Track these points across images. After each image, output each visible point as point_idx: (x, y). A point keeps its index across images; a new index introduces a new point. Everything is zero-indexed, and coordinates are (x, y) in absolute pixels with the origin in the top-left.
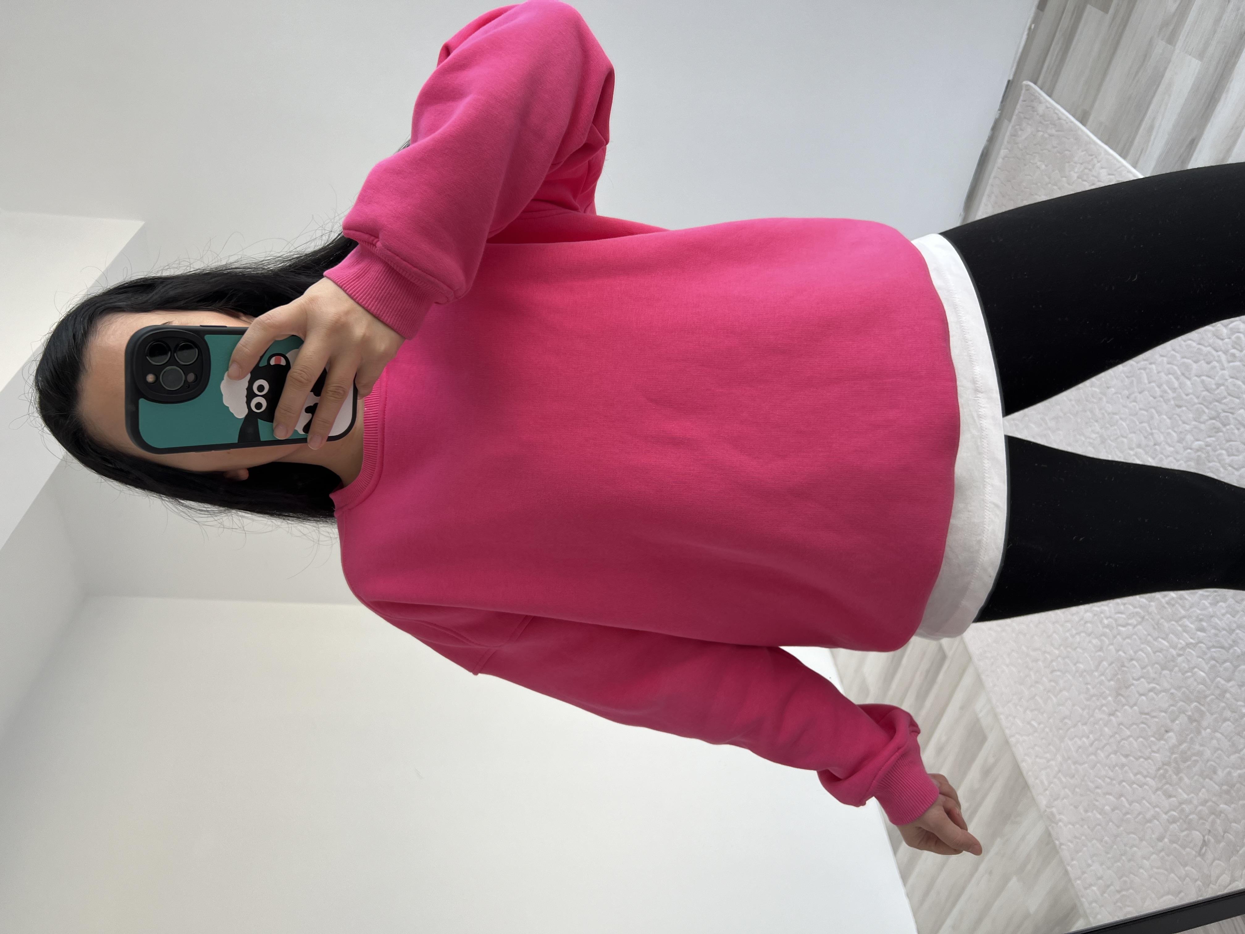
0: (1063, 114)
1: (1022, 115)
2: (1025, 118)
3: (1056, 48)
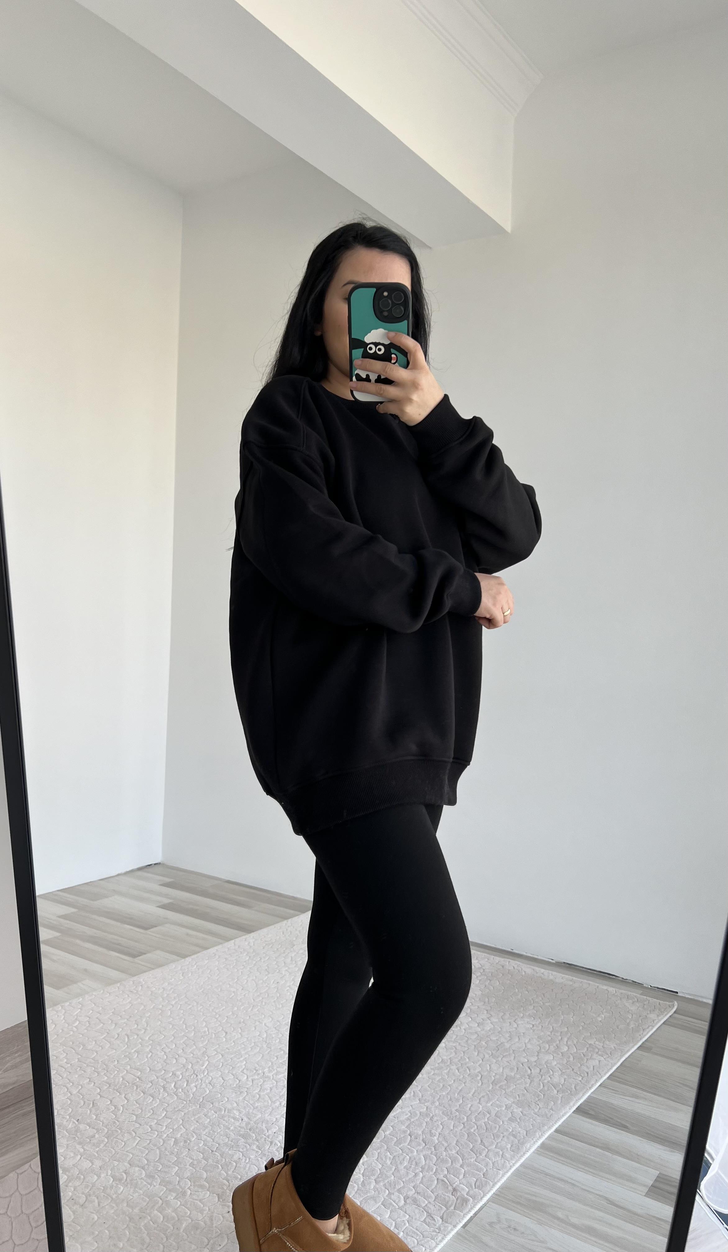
0: (649, 1032)
1: (646, 1003)
2: (644, 1005)
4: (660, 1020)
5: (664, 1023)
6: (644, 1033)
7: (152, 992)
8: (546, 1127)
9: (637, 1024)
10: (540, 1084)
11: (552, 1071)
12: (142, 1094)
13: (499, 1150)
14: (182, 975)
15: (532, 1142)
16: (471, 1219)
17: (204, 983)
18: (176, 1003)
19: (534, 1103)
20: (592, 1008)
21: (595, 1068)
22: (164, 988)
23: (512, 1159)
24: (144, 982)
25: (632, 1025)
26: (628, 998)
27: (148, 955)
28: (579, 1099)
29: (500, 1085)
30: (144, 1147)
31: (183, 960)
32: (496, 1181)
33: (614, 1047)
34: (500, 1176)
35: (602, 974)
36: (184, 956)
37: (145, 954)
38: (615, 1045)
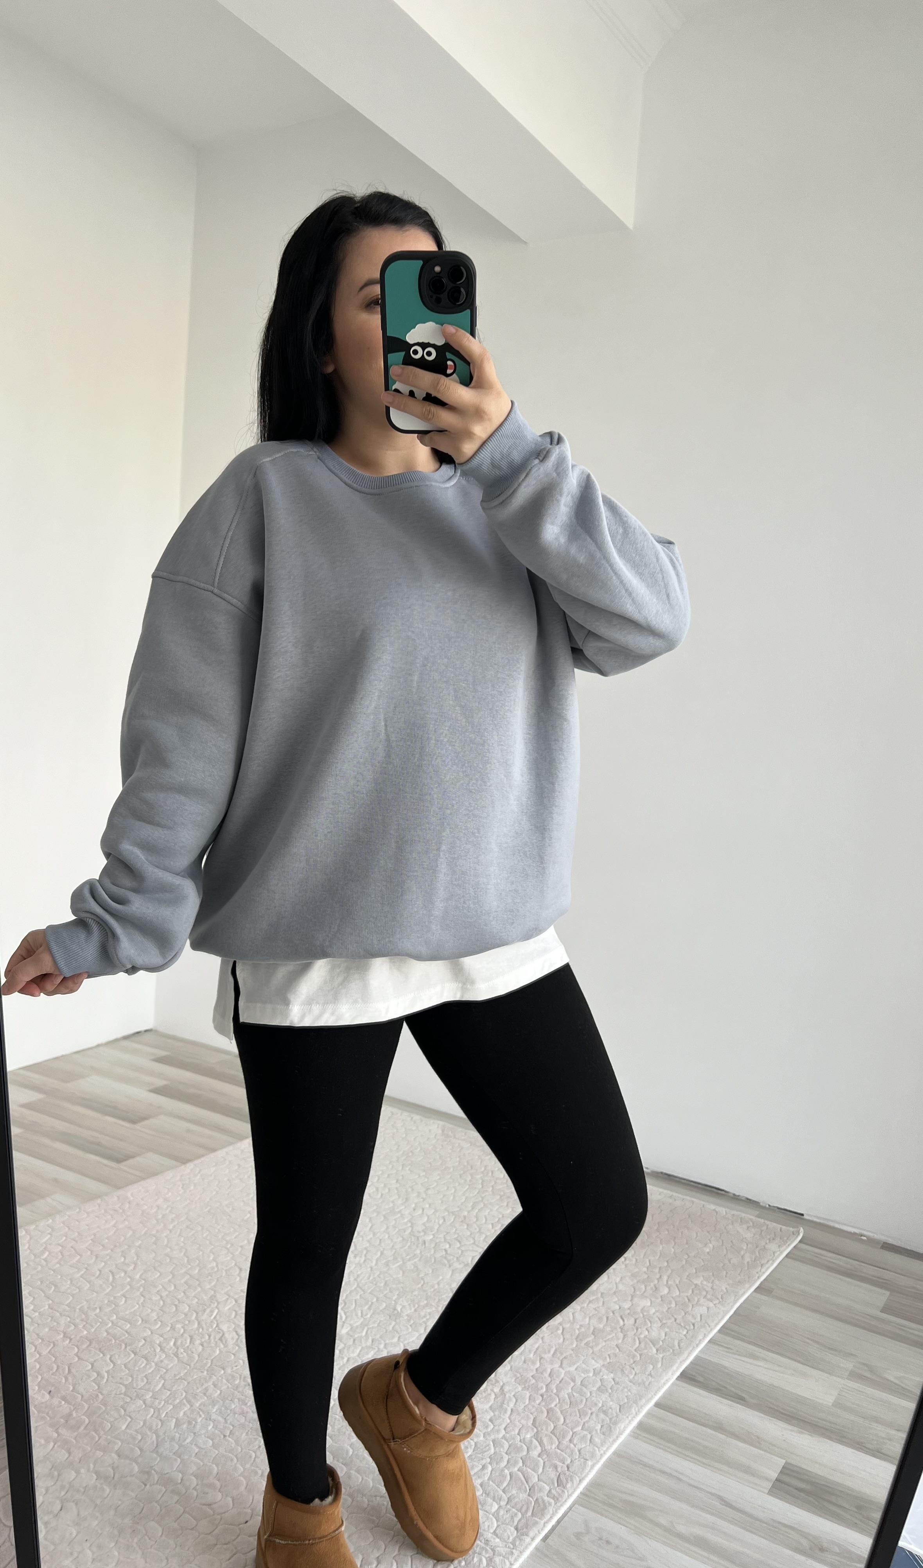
0: (768, 1268)
1: (765, 1228)
2: (762, 1231)
3: (841, 1261)
4: (781, 1253)
5: (787, 1256)
6: (763, 1270)
7: (143, 1212)
8: (644, 1401)
9: (754, 1257)
10: (634, 1339)
11: (651, 1322)
12: (133, 1355)
13: (585, 1432)
14: (182, 1188)
15: (627, 1421)
16: (553, 1528)
17: (211, 1199)
18: (174, 1227)
19: (628, 1367)
20: (697, 1234)
21: (703, 1318)
22: (158, 1207)
23: (602, 1445)
24: (132, 1198)
25: (747, 1259)
26: (741, 1221)
27: (138, 1159)
28: (684, 1361)
29: (584, 1342)
30: (136, 1431)
31: (183, 1167)
32: (583, 1476)
33: (726, 1289)
34: (588, 1468)
35: (708, 1188)
36: (184, 1161)
37: (133, 1157)
38: (727, 1287)
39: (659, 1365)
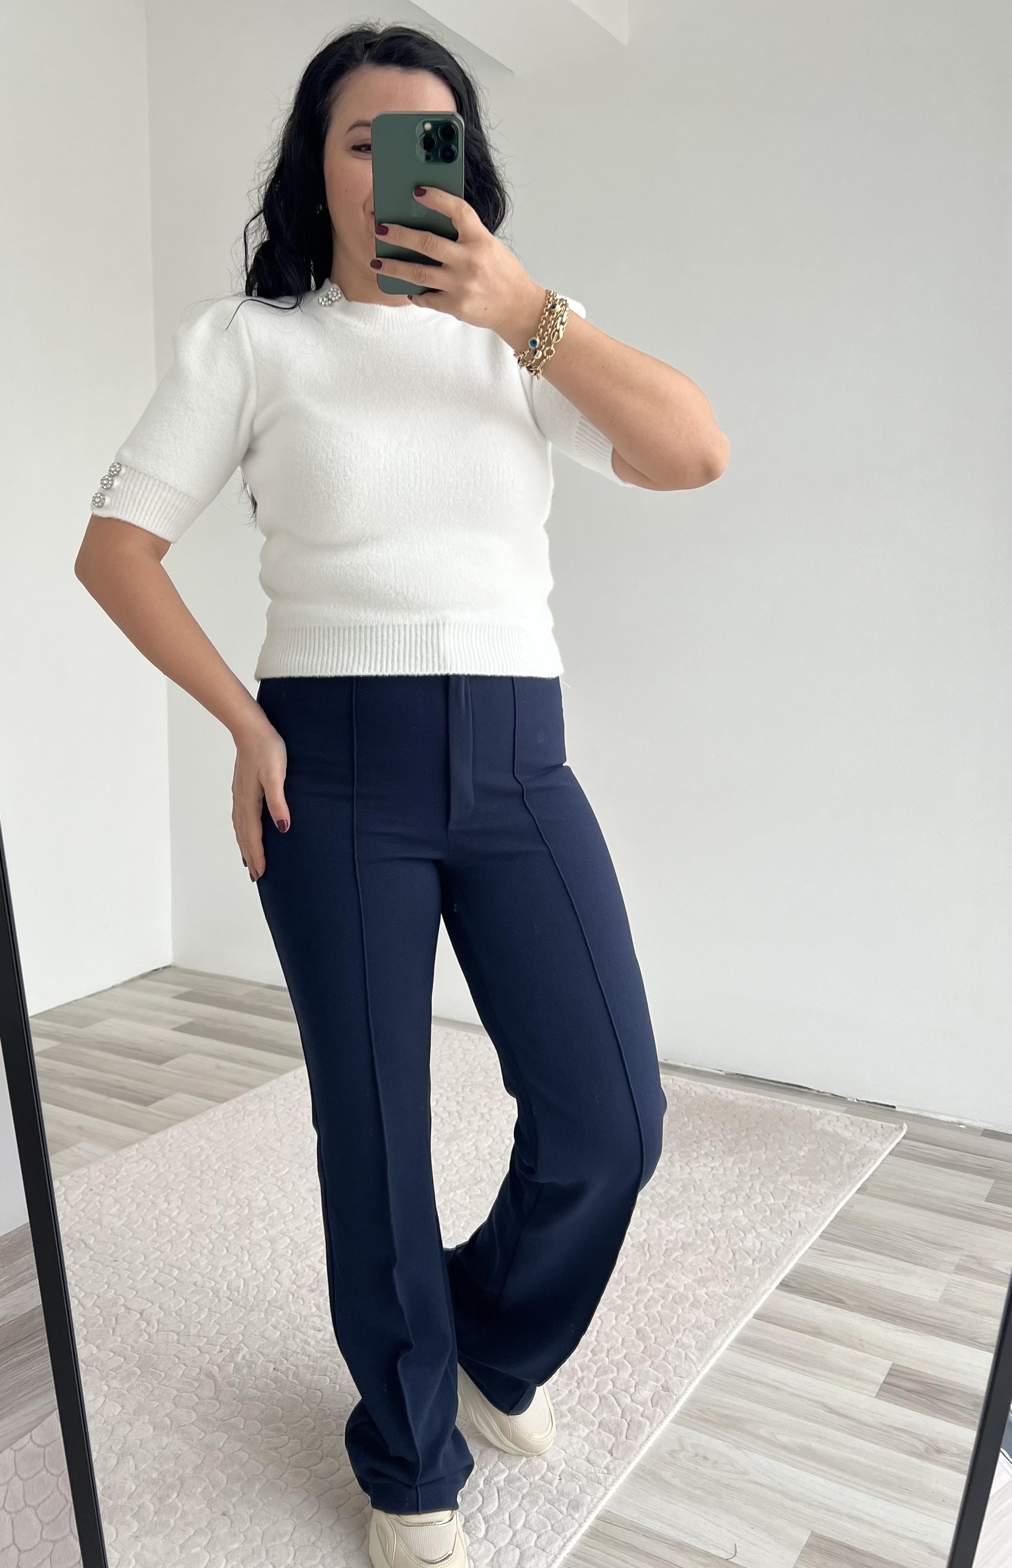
0: (870, 1168)
1: (864, 1125)
2: (861, 1129)
4: (884, 1150)
5: (890, 1153)
6: (865, 1170)
8: (741, 1313)
9: (854, 1157)
10: (727, 1252)
11: (744, 1232)
13: (681, 1350)
15: (724, 1335)
20: (790, 1137)
21: (801, 1224)
23: (698, 1361)
25: (847, 1160)
27: (167, 1101)
28: (783, 1270)
32: (680, 1393)
33: (825, 1193)
37: (161, 1098)
39: (756, 1276)
